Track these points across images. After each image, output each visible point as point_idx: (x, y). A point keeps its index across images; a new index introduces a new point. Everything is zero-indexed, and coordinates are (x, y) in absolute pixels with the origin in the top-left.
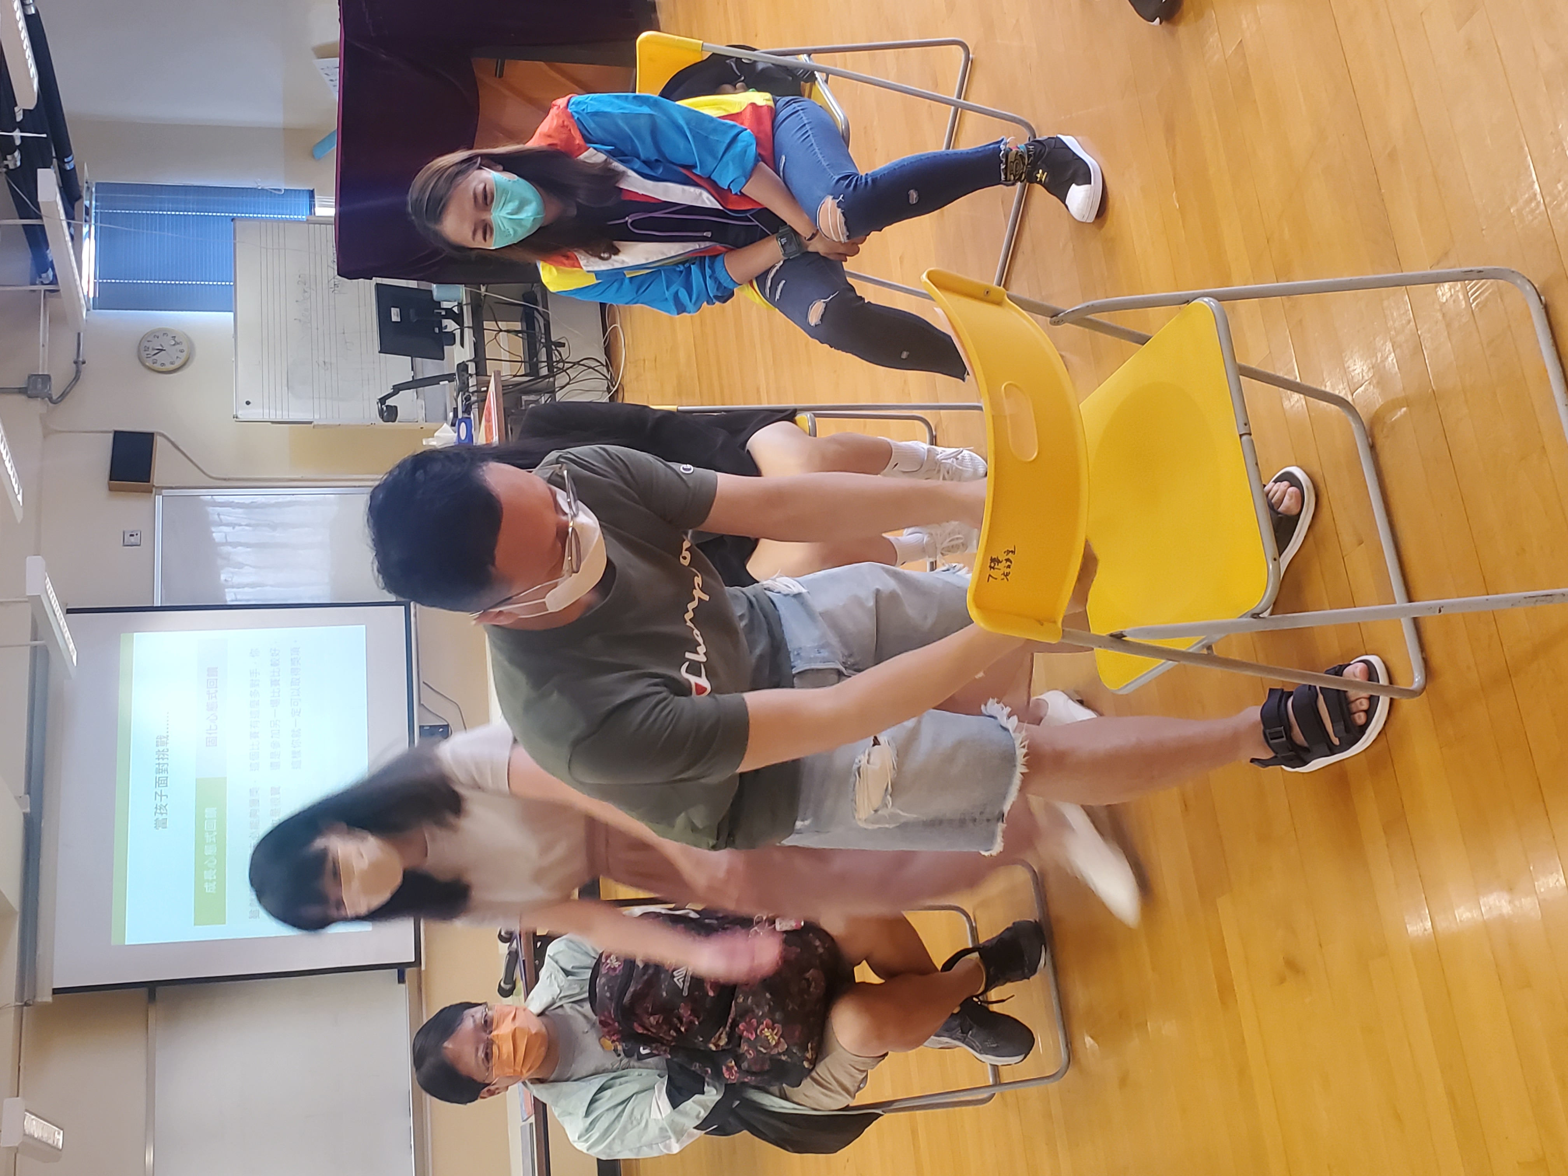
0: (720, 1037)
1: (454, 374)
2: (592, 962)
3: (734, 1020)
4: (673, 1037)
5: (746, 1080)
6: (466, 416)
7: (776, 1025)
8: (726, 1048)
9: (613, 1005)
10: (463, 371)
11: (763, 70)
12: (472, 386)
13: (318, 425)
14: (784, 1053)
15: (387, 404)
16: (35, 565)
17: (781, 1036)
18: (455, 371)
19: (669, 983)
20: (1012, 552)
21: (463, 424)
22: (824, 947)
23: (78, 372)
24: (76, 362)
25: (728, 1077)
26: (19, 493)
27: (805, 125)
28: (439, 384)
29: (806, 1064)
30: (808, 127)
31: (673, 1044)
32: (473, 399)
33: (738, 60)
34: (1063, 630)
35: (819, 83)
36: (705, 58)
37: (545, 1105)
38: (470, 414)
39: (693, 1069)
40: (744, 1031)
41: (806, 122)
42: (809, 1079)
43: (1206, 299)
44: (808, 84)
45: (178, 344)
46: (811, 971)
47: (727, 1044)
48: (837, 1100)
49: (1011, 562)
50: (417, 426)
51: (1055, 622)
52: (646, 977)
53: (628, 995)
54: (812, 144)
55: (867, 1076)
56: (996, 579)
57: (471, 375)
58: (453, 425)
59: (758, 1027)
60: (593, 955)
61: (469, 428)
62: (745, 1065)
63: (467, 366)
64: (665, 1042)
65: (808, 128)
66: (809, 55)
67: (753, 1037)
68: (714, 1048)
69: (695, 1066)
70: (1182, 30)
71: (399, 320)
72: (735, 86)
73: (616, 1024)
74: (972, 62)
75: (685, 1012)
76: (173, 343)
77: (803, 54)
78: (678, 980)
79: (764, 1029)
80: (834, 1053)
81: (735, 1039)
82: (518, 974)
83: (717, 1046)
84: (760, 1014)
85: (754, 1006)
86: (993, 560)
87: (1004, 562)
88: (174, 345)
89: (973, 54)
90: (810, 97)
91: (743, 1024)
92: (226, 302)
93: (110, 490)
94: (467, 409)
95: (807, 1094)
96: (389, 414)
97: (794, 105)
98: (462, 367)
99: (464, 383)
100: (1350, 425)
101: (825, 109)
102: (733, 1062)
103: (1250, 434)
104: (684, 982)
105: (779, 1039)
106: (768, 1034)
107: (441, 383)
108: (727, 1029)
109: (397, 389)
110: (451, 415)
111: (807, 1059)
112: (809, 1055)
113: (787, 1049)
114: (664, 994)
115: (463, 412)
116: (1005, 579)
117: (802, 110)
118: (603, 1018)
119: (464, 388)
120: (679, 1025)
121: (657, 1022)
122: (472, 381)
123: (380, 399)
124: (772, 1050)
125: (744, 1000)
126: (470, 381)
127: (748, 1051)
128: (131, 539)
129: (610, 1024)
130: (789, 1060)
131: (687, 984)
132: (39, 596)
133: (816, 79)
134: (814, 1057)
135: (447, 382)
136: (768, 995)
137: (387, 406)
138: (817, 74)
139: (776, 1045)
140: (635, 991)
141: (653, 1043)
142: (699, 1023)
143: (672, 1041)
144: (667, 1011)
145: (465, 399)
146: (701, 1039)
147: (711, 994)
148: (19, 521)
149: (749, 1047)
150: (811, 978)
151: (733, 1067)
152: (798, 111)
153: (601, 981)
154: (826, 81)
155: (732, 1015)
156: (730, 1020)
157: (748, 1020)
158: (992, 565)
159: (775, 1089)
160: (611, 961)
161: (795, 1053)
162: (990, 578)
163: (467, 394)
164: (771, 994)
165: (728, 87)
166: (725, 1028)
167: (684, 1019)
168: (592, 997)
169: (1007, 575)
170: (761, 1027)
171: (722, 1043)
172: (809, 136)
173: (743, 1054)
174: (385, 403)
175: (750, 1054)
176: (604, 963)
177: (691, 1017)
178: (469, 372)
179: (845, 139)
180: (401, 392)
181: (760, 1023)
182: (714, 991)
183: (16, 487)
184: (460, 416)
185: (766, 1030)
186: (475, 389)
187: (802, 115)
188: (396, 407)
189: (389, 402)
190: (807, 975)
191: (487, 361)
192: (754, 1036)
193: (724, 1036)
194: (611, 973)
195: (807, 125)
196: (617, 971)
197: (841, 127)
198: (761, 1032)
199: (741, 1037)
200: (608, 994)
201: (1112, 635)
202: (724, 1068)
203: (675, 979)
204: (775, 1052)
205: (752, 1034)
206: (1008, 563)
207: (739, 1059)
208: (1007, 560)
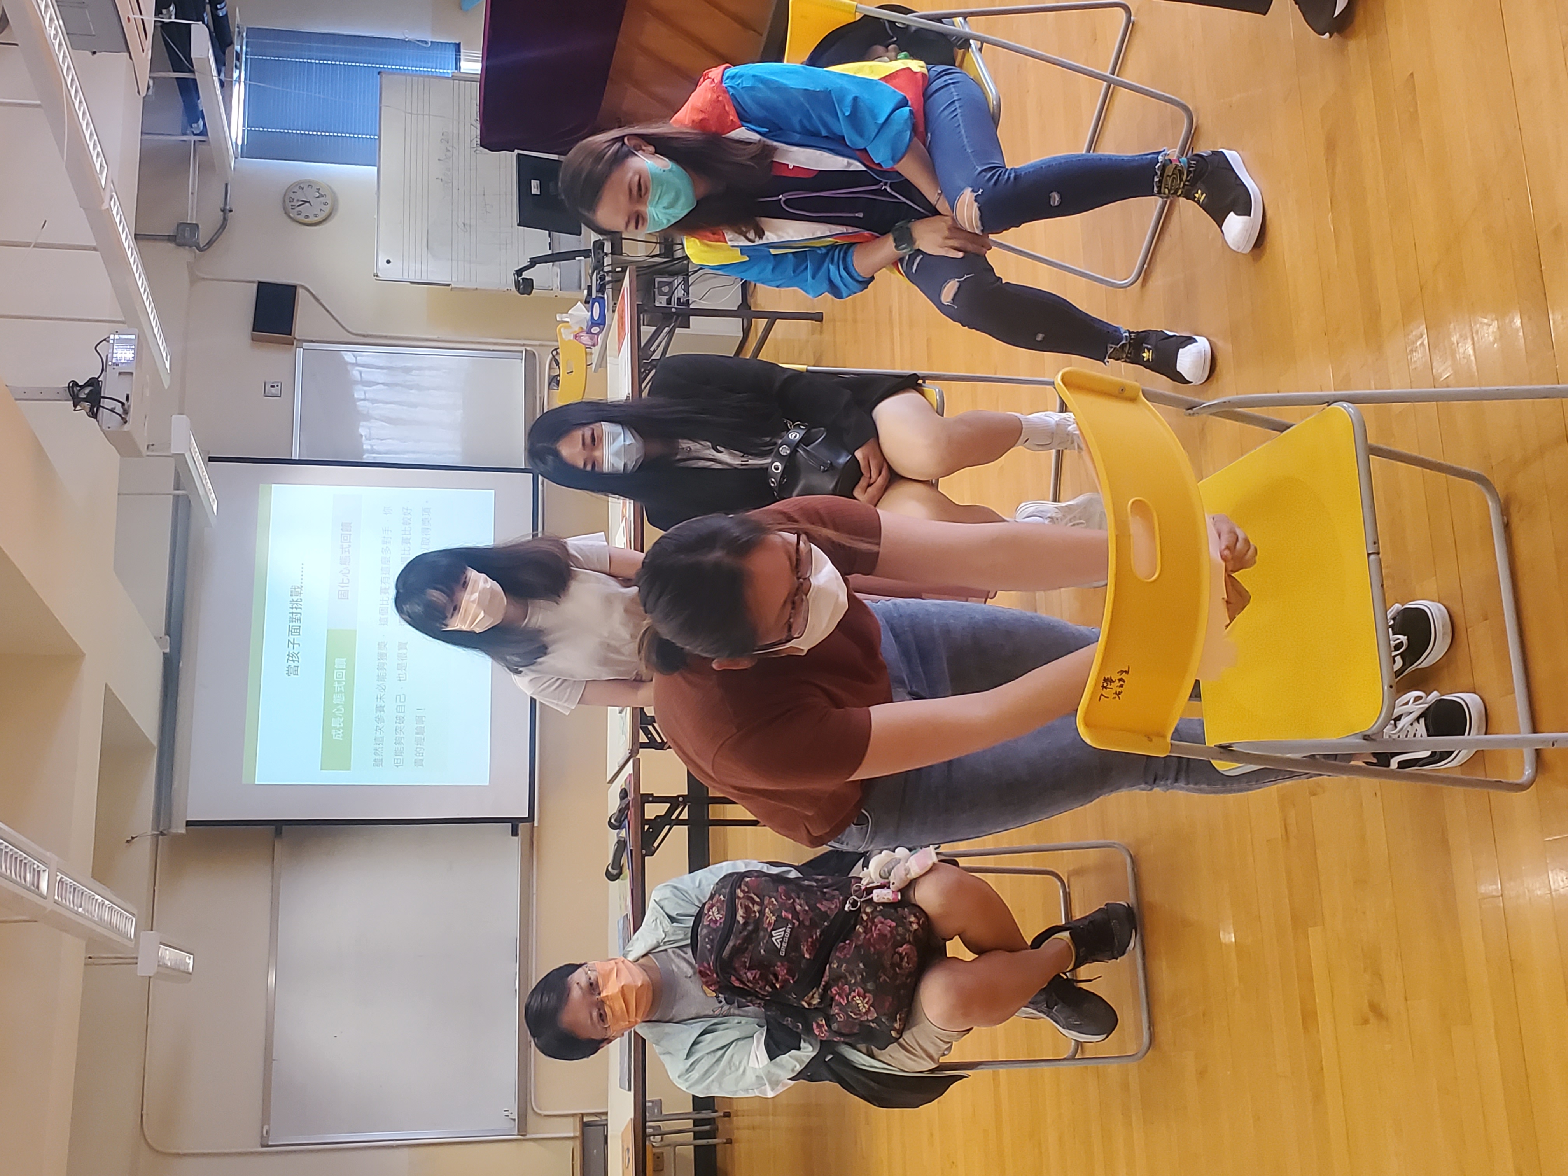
0: (813, 997)
1: (590, 250)
2: (694, 911)
3: (827, 983)
4: (768, 991)
5: (835, 1040)
6: (600, 295)
7: (867, 995)
8: (820, 1006)
9: (713, 957)
10: (599, 249)
11: (916, 31)
12: (608, 265)
13: (456, 288)
14: (873, 1021)
15: (523, 276)
16: (180, 424)
17: (871, 1005)
18: (591, 247)
19: (767, 942)
20: (1127, 672)
21: (597, 304)
22: (918, 923)
23: (225, 219)
24: (223, 210)
25: (817, 1034)
26: (167, 359)
27: (954, 102)
28: (574, 259)
29: (893, 1033)
30: (957, 104)
31: (768, 998)
32: (608, 278)
33: (892, 23)
34: (1171, 744)
35: (973, 51)
36: (857, 19)
37: (644, 1041)
38: (603, 294)
39: (785, 1023)
40: (836, 994)
41: (956, 98)
42: (895, 1044)
43: (1345, 405)
44: (962, 50)
45: (322, 196)
46: (905, 946)
47: (819, 1003)
48: (922, 1064)
49: (1124, 682)
50: (552, 294)
51: (1164, 736)
52: (745, 933)
53: (728, 949)
54: (959, 125)
55: (952, 1045)
56: (1107, 698)
57: (606, 254)
58: (587, 302)
59: (850, 994)
60: (697, 904)
61: (602, 310)
62: (835, 1026)
63: (603, 244)
64: (760, 996)
65: (957, 106)
66: (965, 19)
67: (844, 1003)
68: (806, 1006)
69: (787, 1021)
70: (1352, 45)
71: (539, 193)
72: (887, 47)
73: (715, 975)
74: (1133, 25)
75: (782, 972)
76: (318, 195)
77: (959, 17)
78: (776, 940)
79: (855, 997)
80: (921, 1025)
81: (827, 1000)
82: (625, 860)
83: (809, 1004)
84: (853, 981)
85: (847, 974)
86: (1105, 680)
87: (1117, 681)
88: (318, 197)
89: (1135, 16)
90: (961, 66)
91: (836, 988)
92: (372, 160)
93: (253, 339)
94: (601, 289)
95: (892, 1055)
96: (525, 286)
97: (947, 77)
98: (598, 245)
99: (599, 262)
100: (1487, 502)
101: (978, 83)
102: (824, 1021)
103: (1378, 553)
104: (781, 942)
105: (869, 1009)
106: (859, 1002)
107: (577, 258)
108: (820, 990)
109: (534, 262)
110: (586, 292)
111: (895, 1029)
112: (897, 1026)
113: (876, 1018)
114: (762, 951)
115: (597, 291)
116: (1117, 698)
117: (953, 83)
118: (702, 969)
119: (598, 266)
120: (774, 981)
121: (754, 978)
122: (607, 261)
123: (517, 271)
124: (862, 1016)
125: (839, 966)
126: (605, 260)
127: (838, 1014)
128: (271, 390)
129: (708, 975)
130: (878, 1028)
131: (785, 945)
132: (183, 455)
133: (970, 45)
134: (902, 1027)
135: (582, 258)
136: (861, 965)
137: (523, 279)
138: (971, 41)
139: (867, 1013)
140: (734, 946)
141: (749, 996)
142: (794, 982)
143: (766, 996)
144: (764, 967)
145: (600, 278)
146: (795, 996)
147: (807, 956)
148: (166, 387)
149: (840, 1010)
150: (904, 953)
151: (823, 1025)
152: (949, 84)
153: (703, 932)
154: (980, 50)
155: (825, 979)
156: (823, 983)
157: (840, 984)
158: (1105, 685)
159: (862, 1046)
160: (713, 912)
161: (884, 1023)
162: (1102, 697)
163: (602, 273)
164: (864, 965)
165: (880, 49)
166: (818, 989)
167: (780, 977)
168: (694, 945)
169: (1118, 694)
170: (853, 994)
171: (815, 1001)
172: (957, 115)
173: (835, 1015)
174: (521, 275)
175: (841, 1018)
176: (706, 914)
177: (787, 976)
178: (605, 251)
179: (995, 119)
180: (537, 265)
181: (852, 990)
182: (810, 954)
183: (164, 355)
184: (594, 296)
185: (857, 997)
186: (610, 268)
187: (953, 90)
188: (532, 280)
189: (525, 275)
190: (900, 950)
191: (623, 241)
192: (846, 1001)
193: (816, 996)
194: (712, 925)
195: (956, 102)
196: (718, 924)
197: (993, 103)
198: (852, 999)
199: (832, 999)
200: (709, 946)
201: (1221, 747)
202: (815, 1025)
203: (774, 939)
204: (865, 1018)
205: (843, 1000)
206: (1121, 683)
207: (829, 1019)
208: (1121, 680)
